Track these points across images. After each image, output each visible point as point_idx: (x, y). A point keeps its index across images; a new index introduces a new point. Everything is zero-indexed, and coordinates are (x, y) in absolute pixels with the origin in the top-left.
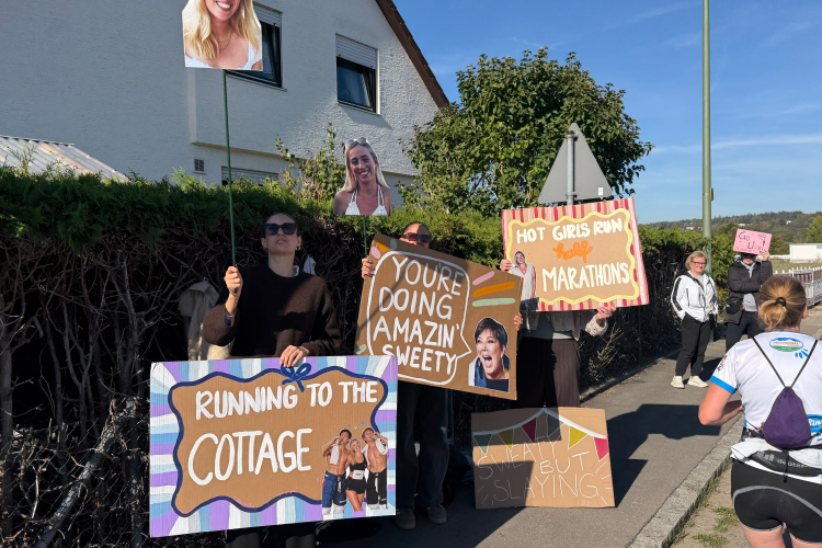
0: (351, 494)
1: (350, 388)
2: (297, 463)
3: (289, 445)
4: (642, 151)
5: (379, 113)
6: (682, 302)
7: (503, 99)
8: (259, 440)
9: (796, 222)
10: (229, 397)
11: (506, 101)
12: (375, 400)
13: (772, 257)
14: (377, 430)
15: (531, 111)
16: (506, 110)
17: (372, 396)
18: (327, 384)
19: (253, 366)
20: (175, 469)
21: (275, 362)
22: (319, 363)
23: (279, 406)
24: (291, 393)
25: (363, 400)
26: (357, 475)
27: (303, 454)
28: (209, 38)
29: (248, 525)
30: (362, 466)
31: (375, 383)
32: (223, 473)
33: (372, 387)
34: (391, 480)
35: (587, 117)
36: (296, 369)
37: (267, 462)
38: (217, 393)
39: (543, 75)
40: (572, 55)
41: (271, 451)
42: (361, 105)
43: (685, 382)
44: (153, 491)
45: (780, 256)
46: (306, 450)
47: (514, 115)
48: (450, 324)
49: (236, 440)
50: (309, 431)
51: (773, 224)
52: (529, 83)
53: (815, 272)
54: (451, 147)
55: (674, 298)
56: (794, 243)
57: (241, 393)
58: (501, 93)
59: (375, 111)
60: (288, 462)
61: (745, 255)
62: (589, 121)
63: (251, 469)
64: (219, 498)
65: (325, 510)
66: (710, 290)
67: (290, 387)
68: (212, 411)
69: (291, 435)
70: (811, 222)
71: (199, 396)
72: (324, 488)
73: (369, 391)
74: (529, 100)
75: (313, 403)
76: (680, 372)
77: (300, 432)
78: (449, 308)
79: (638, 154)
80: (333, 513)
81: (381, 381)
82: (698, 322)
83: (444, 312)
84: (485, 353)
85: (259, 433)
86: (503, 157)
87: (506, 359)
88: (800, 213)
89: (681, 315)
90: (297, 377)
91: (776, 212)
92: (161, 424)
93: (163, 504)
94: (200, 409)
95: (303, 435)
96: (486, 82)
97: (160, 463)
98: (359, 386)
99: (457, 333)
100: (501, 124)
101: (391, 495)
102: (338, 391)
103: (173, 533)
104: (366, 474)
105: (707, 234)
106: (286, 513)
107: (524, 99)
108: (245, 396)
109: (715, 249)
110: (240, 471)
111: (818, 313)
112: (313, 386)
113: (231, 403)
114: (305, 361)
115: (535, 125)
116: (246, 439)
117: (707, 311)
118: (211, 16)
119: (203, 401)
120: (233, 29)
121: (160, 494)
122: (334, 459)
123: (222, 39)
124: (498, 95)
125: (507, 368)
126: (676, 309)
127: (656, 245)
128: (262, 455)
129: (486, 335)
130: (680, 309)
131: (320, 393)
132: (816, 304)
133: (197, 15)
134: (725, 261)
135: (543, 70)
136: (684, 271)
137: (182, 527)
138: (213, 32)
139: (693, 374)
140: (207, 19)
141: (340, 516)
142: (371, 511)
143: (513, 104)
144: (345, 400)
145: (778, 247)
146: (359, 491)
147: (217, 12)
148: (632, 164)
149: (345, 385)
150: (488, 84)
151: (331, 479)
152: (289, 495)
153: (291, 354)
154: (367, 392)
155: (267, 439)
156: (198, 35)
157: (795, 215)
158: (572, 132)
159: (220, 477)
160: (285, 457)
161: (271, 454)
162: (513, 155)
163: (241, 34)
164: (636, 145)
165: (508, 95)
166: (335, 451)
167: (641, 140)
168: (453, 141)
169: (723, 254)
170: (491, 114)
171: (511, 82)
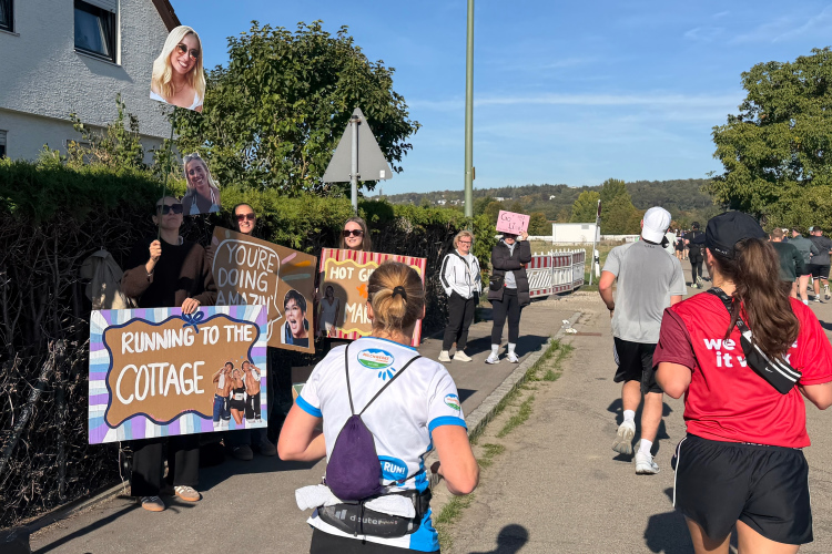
0: (234, 411)
1: (232, 330)
2: (194, 388)
3: (188, 374)
4: (410, 129)
5: (119, 62)
6: (450, 280)
7: (278, 71)
8: (166, 370)
9: (560, 198)
10: (145, 337)
11: (282, 73)
12: (250, 339)
13: (530, 238)
14: (252, 362)
15: (307, 85)
16: (282, 83)
17: (249, 336)
18: (215, 327)
19: (162, 313)
20: (106, 392)
21: (177, 311)
22: (209, 311)
23: (180, 344)
24: (189, 334)
25: (241, 339)
26: (238, 397)
27: (199, 381)
28: (169, 83)
29: (159, 435)
30: (241, 390)
31: (250, 326)
32: (141, 394)
33: (249, 330)
34: (264, 401)
35: (361, 95)
36: (193, 316)
37: (172, 386)
38: (137, 334)
39: (317, 49)
40: (344, 29)
41: (175, 379)
42: (97, 54)
43: (451, 357)
44: (91, 408)
45: (542, 238)
46: (201, 377)
47: (290, 88)
48: (266, 295)
49: (150, 369)
50: (202, 363)
51: (535, 199)
52: (305, 57)
53: (574, 255)
54: (222, 116)
55: (443, 276)
56: (558, 222)
57: (154, 334)
58: (276, 65)
59: (115, 61)
60: (187, 387)
61: (507, 235)
62: (363, 100)
63: (161, 392)
64: (138, 413)
65: (215, 423)
66: (474, 269)
67: (189, 329)
68: (133, 348)
69: (189, 366)
70: (576, 198)
71: (124, 336)
72: (215, 407)
73: (247, 333)
74: (305, 73)
75: (205, 342)
76: (447, 347)
77: (196, 364)
78: (266, 283)
79: (406, 133)
80: (221, 426)
81: (255, 325)
82: (463, 298)
83: (262, 286)
84: (292, 318)
85: (167, 364)
86: (278, 130)
87: (306, 322)
88: (565, 186)
89: (449, 292)
90: (194, 322)
91: (538, 184)
92: (98, 357)
93: (98, 418)
94: (125, 345)
95: (198, 366)
96: (260, 52)
97: (96, 387)
98: (239, 328)
99: (271, 302)
100: (277, 97)
101: (264, 412)
102: (223, 332)
103: (105, 441)
104: (245, 396)
105: (468, 213)
106: (187, 426)
107: (300, 73)
108: (156, 336)
109: (476, 229)
110: (153, 394)
111: (576, 298)
112: (205, 329)
113: (147, 342)
114: (199, 309)
115: (310, 100)
116: (157, 369)
117: (472, 288)
118: (173, 69)
119: (127, 339)
120: (187, 81)
121: (96, 411)
122: (221, 384)
123: (178, 85)
124: (273, 67)
125: (307, 328)
126: (444, 286)
127: (423, 224)
128: (169, 381)
129: (291, 303)
130: (448, 286)
131: (210, 334)
132: (575, 290)
133: (164, 66)
134: (486, 242)
135: (317, 44)
136: (451, 249)
137: (112, 436)
138: (172, 80)
139: (459, 349)
140: (170, 70)
141: (226, 428)
142: (249, 424)
143: (289, 76)
144: (229, 340)
145: (539, 226)
146: (240, 409)
147: (178, 67)
148: (400, 141)
149: (228, 327)
150: (262, 54)
151: (219, 400)
152: (189, 412)
153: (190, 304)
154: (244, 333)
155: (172, 370)
156: (162, 79)
157: (559, 189)
158: (356, 117)
159: (138, 398)
160: (185, 383)
161: (175, 381)
162: (288, 128)
163: (191, 85)
164: (403, 123)
165: (284, 67)
166: (222, 378)
167: (409, 119)
168: (225, 110)
169: (484, 234)
170: (265, 84)
171: (287, 53)
